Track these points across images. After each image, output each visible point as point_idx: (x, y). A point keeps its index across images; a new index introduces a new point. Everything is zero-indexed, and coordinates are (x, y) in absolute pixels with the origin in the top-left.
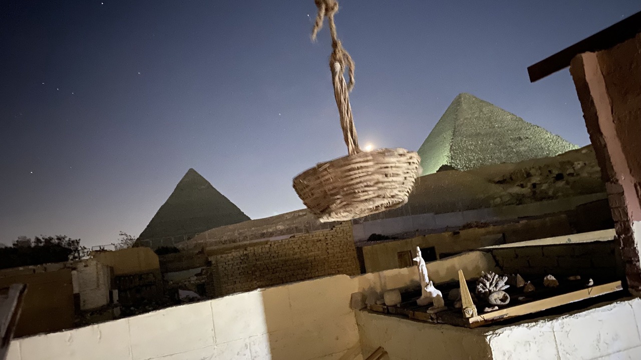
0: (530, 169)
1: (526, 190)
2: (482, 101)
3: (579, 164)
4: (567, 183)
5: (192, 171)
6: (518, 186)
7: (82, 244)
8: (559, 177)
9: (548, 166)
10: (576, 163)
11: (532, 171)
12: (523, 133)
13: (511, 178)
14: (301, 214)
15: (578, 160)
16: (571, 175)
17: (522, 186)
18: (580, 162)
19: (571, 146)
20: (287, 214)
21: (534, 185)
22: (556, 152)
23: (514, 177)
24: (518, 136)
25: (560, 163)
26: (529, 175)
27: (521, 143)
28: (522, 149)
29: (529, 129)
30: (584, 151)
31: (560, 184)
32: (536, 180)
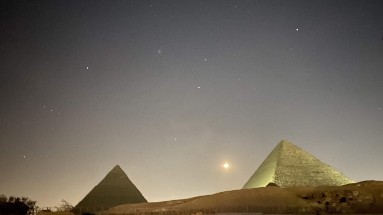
0: (325, 192)
1: (322, 206)
2: (296, 147)
3: (356, 193)
4: (349, 204)
5: (117, 167)
6: (316, 202)
7: (36, 205)
8: (343, 200)
9: (336, 192)
10: (354, 192)
11: (326, 194)
12: (321, 169)
13: (313, 196)
14: (178, 202)
15: (355, 190)
16: (351, 199)
17: (319, 203)
18: (357, 192)
19: (350, 180)
20: (170, 201)
21: (327, 203)
22: (341, 184)
23: (314, 196)
24: (317, 170)
25: (344, 190)
26: (324, 196)
27: (319, 175)
28: (320, 179)
29: (324, 167)
30: (359, 185)
31: (344, 204)
32: (328, 199)
